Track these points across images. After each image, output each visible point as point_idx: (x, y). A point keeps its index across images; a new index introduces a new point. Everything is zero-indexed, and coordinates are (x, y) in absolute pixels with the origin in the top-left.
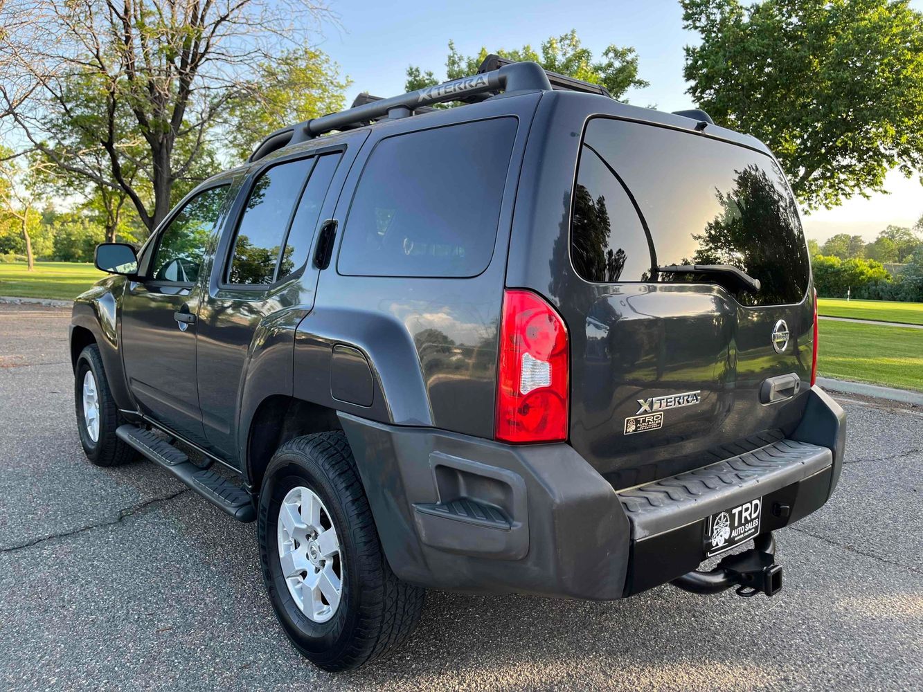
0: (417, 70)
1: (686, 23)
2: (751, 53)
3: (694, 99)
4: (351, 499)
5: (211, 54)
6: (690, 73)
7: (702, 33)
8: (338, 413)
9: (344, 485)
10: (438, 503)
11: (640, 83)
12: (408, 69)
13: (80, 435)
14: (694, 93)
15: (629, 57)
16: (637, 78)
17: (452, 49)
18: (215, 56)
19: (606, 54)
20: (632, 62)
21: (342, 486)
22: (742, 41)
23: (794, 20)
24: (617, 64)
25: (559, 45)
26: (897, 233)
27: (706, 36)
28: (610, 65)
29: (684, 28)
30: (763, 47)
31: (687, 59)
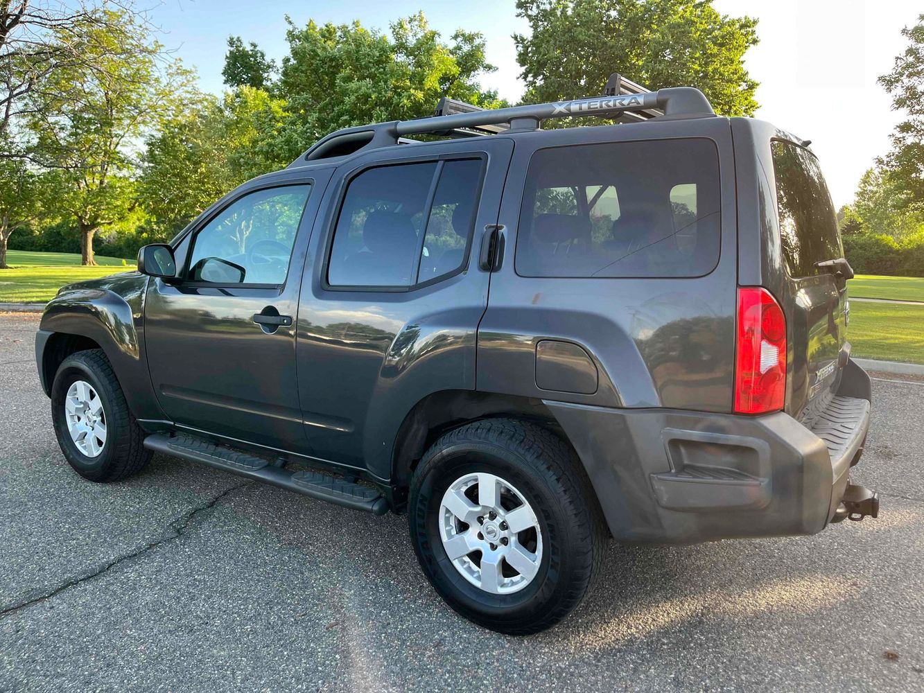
0: (238, 40)
1: (519, 11)
2: (580, 41)
3: (526, 83)
4: (556, 478)
5: (25, 16)
6: (522, 59)
7: (530, 22)
8: (544, 402)
9: (545, 466)
10: (673, 471)
11: (489, 67)
12: (229, 39)
13: (64, 452)
14: (525, 78)
15: (477, 41)
16: (487, 62)
17: (290, 23)
18: (29, 19)
19: (456, 37)
20: (478, 48)
21: (543, 467)
22: (570, 30)
23: (613, 13)
24: (466, 48)
25: (409, 26)
26: (676, 208)
27: (534, 24)
28: (459, 48)
29: (517, 16)
30: (589, 37)
31: (517, 46)
